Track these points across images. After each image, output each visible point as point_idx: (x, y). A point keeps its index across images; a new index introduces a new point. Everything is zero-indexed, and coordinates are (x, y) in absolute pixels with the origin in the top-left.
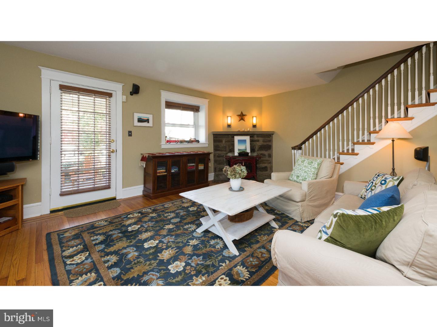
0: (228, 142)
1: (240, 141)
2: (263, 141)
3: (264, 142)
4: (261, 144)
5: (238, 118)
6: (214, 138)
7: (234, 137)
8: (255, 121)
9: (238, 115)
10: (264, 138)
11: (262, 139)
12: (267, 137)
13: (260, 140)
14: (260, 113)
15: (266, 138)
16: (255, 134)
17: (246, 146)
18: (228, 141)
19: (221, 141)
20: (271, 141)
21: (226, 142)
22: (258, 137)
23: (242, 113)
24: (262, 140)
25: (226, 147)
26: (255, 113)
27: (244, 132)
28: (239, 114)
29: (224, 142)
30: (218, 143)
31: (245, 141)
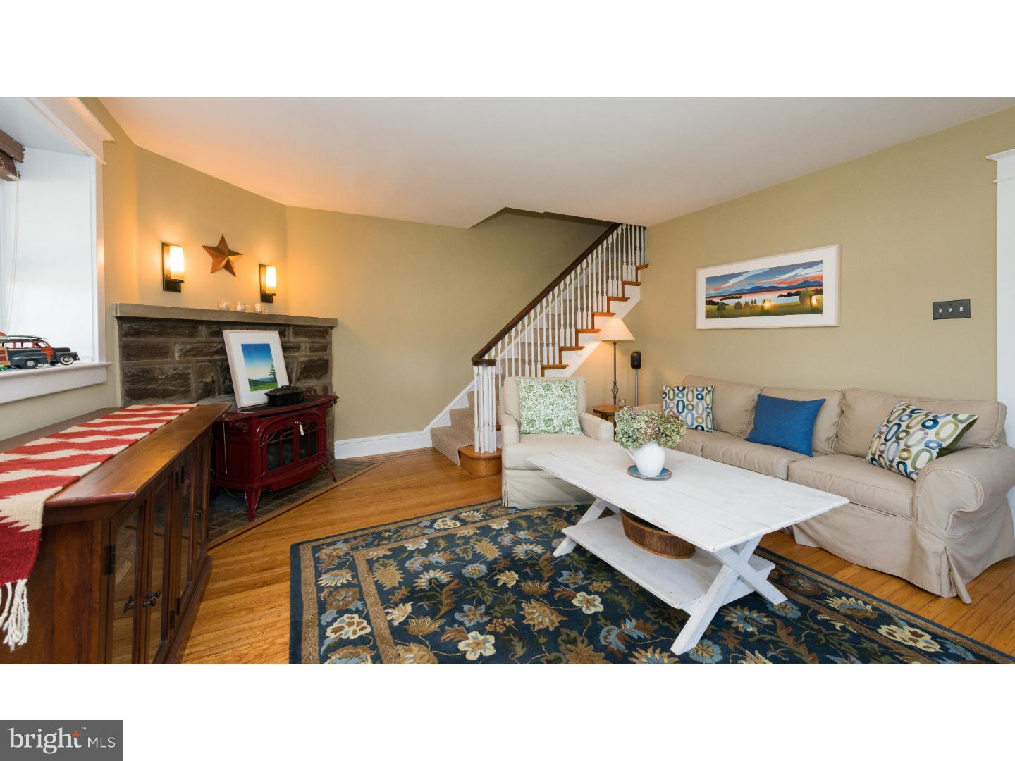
0: (195, 355)
1: (249, 350)
2: (312, 350)
3: (314, 351)
4: (306, 359)
5: (208, 260)
6: (123, 335)
7: (220, 334)
8: (271, 280)
9: (208, 249)
10: (313, 340)
11: (307, 342)
12: (319, 337)
13: (303, 345)
14: (282, 259)
15: (318, 340)
16: (289, 326)
17: (272, 366)
18: (196, 352)
19: (164, 352)
20: (326, 347)
21: (186, 353)
22: (296, 334)
23: (223, 240)
24: (308, 346)
25: (184, 377)
26: (265, 252)
27: (242, 313)
28: (214, 243)
29: (177, 355)
30: (144, 363)
31: (264, 350)
